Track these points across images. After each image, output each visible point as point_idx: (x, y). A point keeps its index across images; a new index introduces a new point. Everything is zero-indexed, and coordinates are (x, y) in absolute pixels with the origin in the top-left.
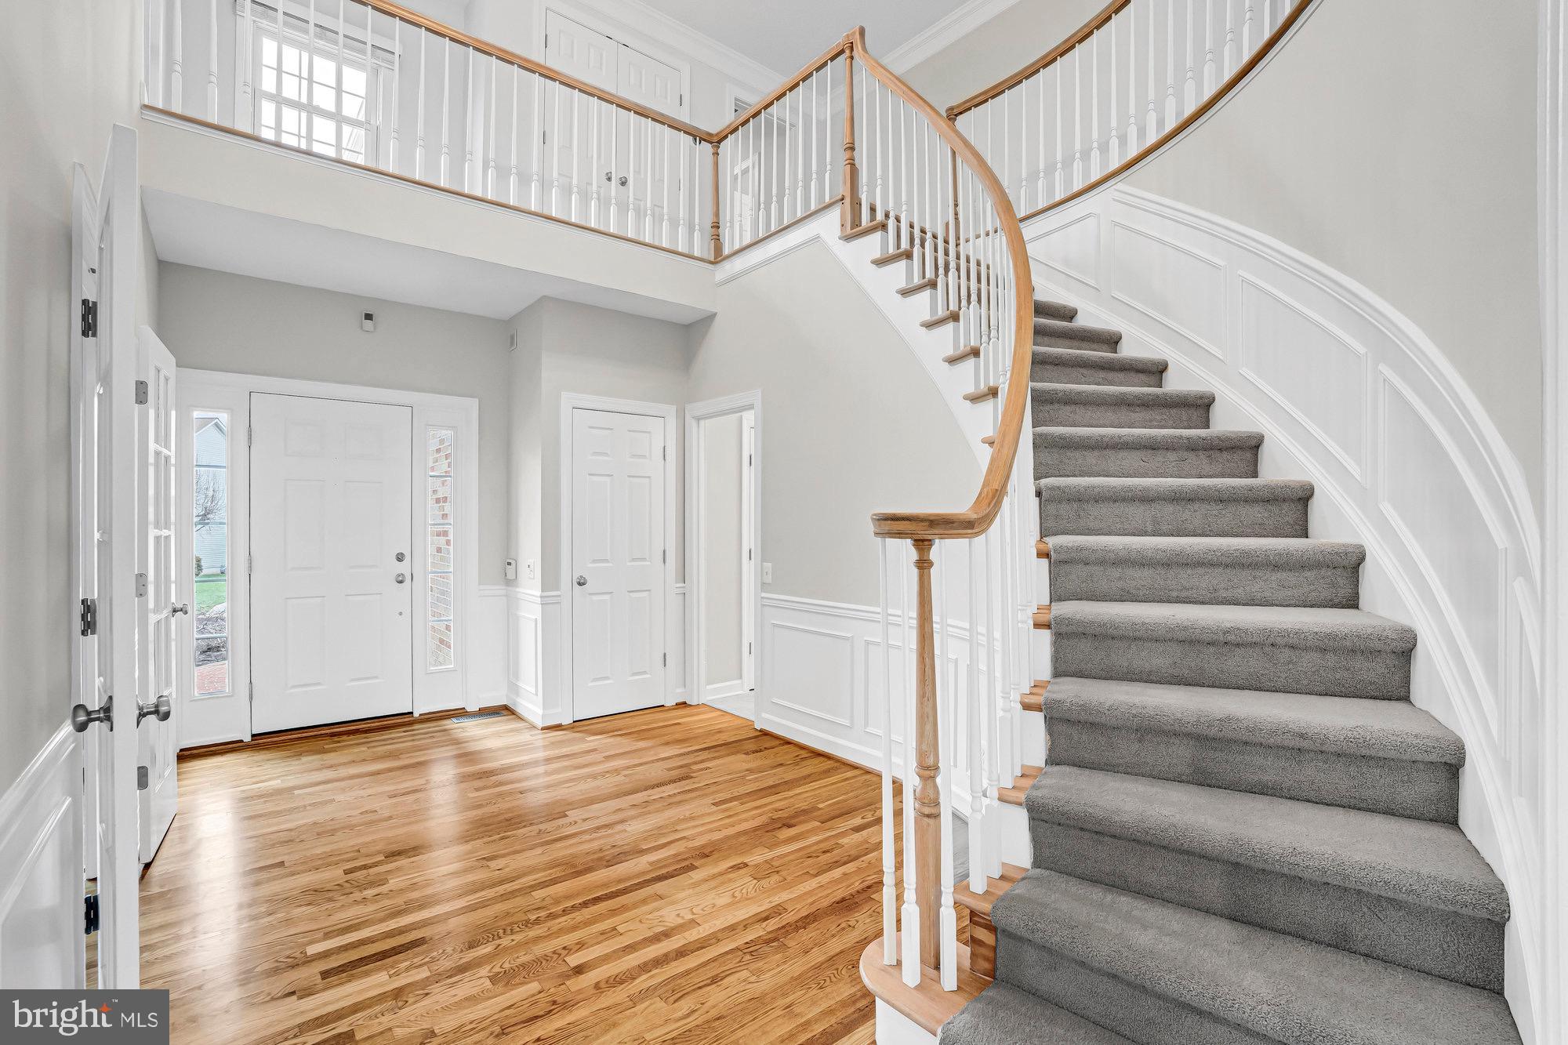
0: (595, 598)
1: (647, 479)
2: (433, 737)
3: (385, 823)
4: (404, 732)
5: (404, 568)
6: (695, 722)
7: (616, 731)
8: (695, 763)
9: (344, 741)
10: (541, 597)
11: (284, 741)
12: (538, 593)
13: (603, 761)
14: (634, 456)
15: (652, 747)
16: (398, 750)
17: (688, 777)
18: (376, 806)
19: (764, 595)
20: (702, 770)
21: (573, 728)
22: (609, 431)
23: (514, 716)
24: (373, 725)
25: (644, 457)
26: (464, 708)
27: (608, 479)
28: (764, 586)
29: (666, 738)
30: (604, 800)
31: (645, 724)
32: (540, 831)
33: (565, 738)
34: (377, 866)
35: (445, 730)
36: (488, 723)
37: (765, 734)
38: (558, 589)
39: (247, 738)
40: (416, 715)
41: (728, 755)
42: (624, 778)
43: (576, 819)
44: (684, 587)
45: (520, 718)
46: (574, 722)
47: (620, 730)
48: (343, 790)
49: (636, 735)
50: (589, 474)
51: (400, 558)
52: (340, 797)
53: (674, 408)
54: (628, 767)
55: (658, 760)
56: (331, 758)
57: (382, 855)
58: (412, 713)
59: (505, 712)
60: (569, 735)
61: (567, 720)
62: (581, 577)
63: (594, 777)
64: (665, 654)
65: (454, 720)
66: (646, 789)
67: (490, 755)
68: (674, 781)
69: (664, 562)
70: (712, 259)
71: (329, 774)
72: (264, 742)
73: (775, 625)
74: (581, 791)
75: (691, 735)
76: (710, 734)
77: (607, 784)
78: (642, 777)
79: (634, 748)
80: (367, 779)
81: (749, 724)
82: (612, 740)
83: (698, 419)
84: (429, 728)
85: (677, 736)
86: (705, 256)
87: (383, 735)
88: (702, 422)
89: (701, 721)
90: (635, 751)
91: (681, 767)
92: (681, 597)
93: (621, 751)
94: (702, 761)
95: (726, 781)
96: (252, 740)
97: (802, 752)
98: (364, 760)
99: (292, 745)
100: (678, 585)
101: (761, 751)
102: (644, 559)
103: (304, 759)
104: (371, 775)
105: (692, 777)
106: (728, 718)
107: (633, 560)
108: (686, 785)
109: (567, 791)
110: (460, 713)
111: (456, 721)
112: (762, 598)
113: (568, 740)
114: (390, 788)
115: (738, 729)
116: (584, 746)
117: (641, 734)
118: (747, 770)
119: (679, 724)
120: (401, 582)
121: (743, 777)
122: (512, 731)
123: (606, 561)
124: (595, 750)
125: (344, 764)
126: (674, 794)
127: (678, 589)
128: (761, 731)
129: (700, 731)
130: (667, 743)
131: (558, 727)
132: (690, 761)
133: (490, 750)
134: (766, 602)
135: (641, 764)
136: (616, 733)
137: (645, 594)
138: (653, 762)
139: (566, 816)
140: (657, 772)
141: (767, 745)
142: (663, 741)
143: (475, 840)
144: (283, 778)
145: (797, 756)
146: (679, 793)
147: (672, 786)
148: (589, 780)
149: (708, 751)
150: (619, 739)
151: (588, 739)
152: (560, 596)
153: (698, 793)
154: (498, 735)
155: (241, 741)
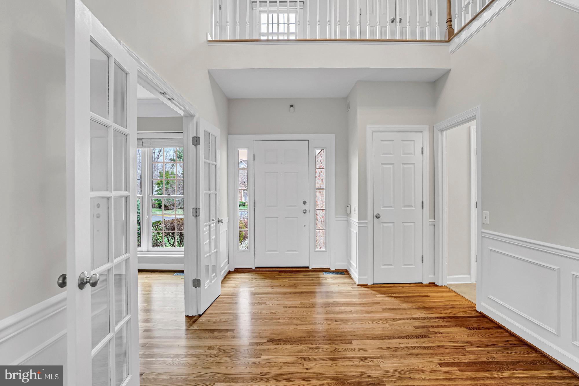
0: (385, 225)
1: (413, 165)
2: (313, 280)
3: (275, 321)
4: (304, 275)
5: (306, 207)
6: (438, 297)
7: (393, 294)
8: (433, 327)
9: (282, 275)
10: (358, 223)
11: (264, 271)
12: (357, 221)
13: (381, 312)
14: (405, 153)
15: (409, 309)
16: (298, 283)
17: (426, 336)
18: (276, 311)
19: (483, 230)
20: (436, 333)
21: (372, 287)
22: (392, 142)
23: (348, 276)
24: (294, 270)
25: (411, 153)
26: (329, 268)
27: (391, 166)
28: (484, 225)
29: (418, 305)
30: (373, 339)
31: (410, 293)
32: (336, 349)
33: (367, 292)
34: (262, 345)
35: (319, 278)
36: (336, 278)
37: (483, 316)
38: (366, 220)
39: (254, 268)
40: (310, 268)
41: (455, 326)
42: (388, 326)
43: (356, 347)
44: (434, 222)
45: (351, 277)
46: (374, 284)
47: (395, 293)
48: (271, 299)
49: (402, 299)
50: (382, 164)
51: (305, 203)
52: (268, 303)
53: (428, 126)
54: (393, 319)
55: (411, 319)
56: (275, 282)
57: (266, 339)
58: (309, 267)
59: (345, 273)
60: (370, 291)
61: (370, 283)
62: (378, 214)
63: (373, 321)
64: (423, 256)
65: (324, 273)
66: (399, 338)
67: (331, 295)
68: (416, 337)
69: (423, 208)
70: (447, 39)
71: (270, 290)
72: (259, 271)
73: (491, 250)
74: (364, 328)
75: (434, 306)
76: (446, 307)
77: (380, 328)
78: (399, 328)
79: (399, 307)
80: (280, 295)
81: (473, 307)
82: (389, 299)
83: (442, 131)
84: (313, 275)
85: (426, 305)
86: (443, 39)
87: (296, 275)
88: (444, 133)
89: (442, 297)
90: (400, 309)
91: (424, 327)
92: (432, 227)
93: (392, 307)
94: (438, 327)
95: (451, 347)
96: (255, 269)
97: (512, 338)
98: (284, 286)
99: (266, 273)
100: (431, 220)
101: (479, 329)
102: (411, 206)
103: (267, 281)
104: (283, 294)
105: (429, 337)
106: (459, 299)
107: (405, 206)
108: (424, 342)
109: (357, 326)
110: (327, 270)
111: (324, 274)
112: (482, 232)
113: (368, 294)
114: (286, 303)
115: (464, 308)
116: (375, 300)
117: (405, 299)
118: (467, 342)
119: (428, 296)
120: (305, 213)
121: (464, 348)
122: (344, 283)
123: (391, 207)
124: (379, 303)
125: (277, 286)
126: (415, 347)
127: (430, 223)
128: (481, 313)
129: (440, 304)
130: (419, 308)
131: (365, 286)
132: (430, 324)
133: (332, 292)
134: (484, 235)
135: (401, 319)
136: (393, 295)
137: (412, 224)
138: (407, 319)
139: (351, 343)
140: (408, 327)
141: (484, 325)
142: (417, 306)
143: (305, 344)
144: (255, 288)
145: (508, 341)
146: (418, 347)
147: (415, 340)
148: (370, 322)
149: (442, 320)
150: (393, 299)
151: (378, 296)
152: (367, 223)
153: (431, 351)
154: (338, 284)
155: (252, 269)
